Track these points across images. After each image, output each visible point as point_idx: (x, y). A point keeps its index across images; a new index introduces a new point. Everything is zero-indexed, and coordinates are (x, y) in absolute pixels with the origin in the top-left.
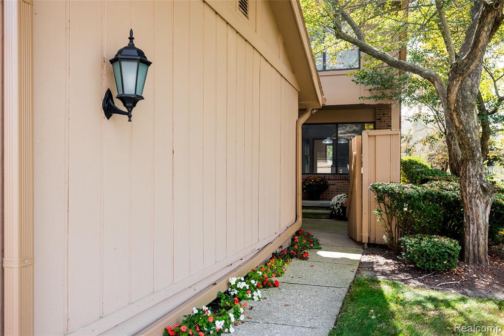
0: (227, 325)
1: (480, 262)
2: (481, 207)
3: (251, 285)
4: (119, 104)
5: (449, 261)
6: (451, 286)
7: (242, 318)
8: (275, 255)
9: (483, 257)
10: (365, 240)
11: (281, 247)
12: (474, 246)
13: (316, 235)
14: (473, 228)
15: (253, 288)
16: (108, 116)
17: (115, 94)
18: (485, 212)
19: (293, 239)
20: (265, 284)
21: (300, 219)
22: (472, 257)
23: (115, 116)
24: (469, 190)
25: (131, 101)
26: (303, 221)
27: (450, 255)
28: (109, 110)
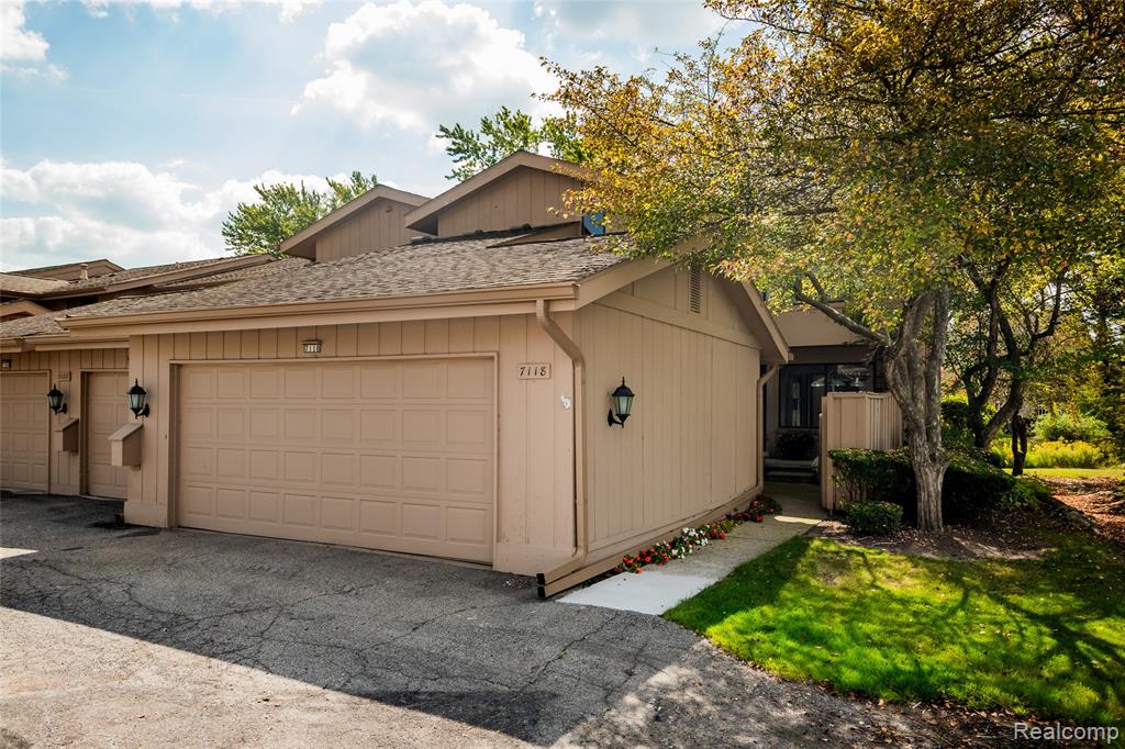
0: (679, 553)
1: (933, 529)
2: (931, 477)
3: (700, 534)
4: (617, 419)
5: (889, 525)
6: (885, 546)
7: (691, 551)
8: (729, 517)
9: (935, 523)
10: (830, 507)
11: (736, 510)
12: (925, 513)
13: (778, 500)
14: (923, 496)
15: (701, 537)
16: (610, 424)
17: (614, 413)
18: (936, 480)
19: (752, 504)
20: (713, 536)
21: (761, 483)
22: (924, 523)
23: (614, 425)
24: (918, 458)
25: (623, 417)
26: (764, 485)
27: (889, 519)
28: (611, 421)
